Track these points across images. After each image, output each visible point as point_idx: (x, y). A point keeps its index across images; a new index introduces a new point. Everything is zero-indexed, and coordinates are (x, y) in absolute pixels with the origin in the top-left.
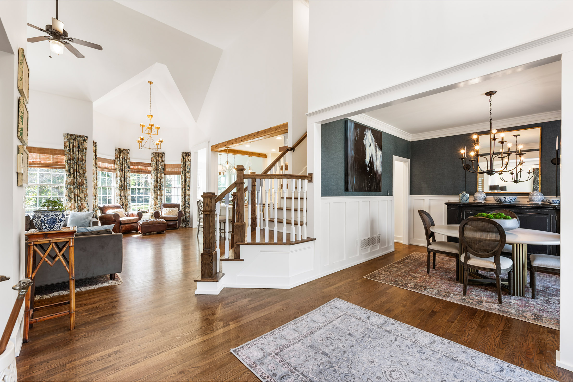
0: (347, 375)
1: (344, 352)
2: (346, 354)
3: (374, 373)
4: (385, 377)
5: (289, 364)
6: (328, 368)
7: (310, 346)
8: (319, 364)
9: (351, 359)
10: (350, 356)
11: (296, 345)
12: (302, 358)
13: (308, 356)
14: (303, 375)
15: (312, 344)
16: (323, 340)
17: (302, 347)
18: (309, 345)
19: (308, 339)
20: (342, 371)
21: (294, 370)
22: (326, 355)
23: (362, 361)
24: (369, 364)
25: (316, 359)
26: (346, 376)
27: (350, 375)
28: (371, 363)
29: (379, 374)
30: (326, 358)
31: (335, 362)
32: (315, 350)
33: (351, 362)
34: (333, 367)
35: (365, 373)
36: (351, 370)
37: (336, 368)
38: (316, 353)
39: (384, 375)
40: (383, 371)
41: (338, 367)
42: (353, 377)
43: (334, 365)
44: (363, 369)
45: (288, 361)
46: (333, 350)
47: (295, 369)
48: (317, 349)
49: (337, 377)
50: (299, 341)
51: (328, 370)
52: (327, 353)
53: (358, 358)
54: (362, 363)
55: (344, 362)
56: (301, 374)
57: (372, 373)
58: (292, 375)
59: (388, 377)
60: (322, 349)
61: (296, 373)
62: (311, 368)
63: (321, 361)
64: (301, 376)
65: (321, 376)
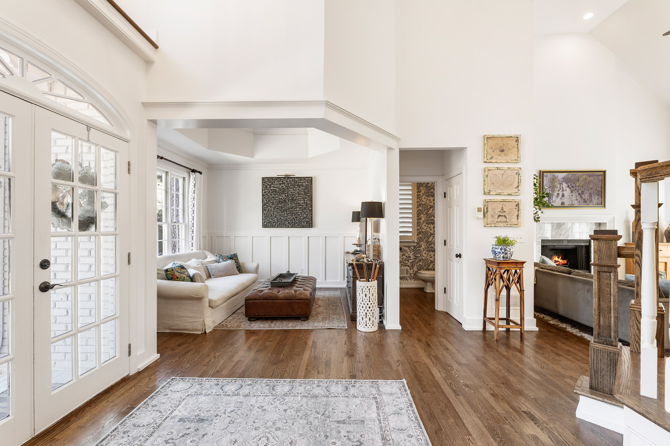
0: (306, 416)
1: (326, 437)
2: (324, 435)
3: (284, 431)
4: (272, 433)
5: (356, 397)
6: (325, 411)
7: (363, 422)
8: (335, 411)
9: (314, 432)
10: (317, 436)
11: (376, 415)
12: (354, 407)
13: (352, 411)
14: (337, 396)
15: (365, 425)
16: (361, 436)
17: (367, 416)
18: (366, 423)
19: (375, 428)
20: (313, 416)
21: (346, 395)
22: (339, 422)
23: (302, 437)
24: (293, 438)
25: (343, 412)
26: (306, 414)
27: (304, 417)
28: (292, 441)
29: (279, 433)
30: (336, 419)
31: (326, 420)
32: (354, 420)
33: (311, 429)
34: (322, 415)
35: (293, 426)
36: (305, 422)
37: (319, 416)
38: (349, 417)
39: (274, 435)
40: (276, 438)
41: (318, 417)
42: (299, 416)
43: (323, 417)
44: (296, 428)
45: (360, 399)
46: (340, 432)
47: (347, 397)
48: (355, 423)
49: (312, 409)
50: (379, 420)
51: (324, 410)
52: (341, 425)
53: (309, 438)
54: (301, 435)
55: (317, 425)
56: (339, 396)
57: (286, 430)
58: (344, 392)
59: (269, 435)
60: (349, 425)
61: (342, 395)
62: (338, 404)
63: (336, 413)
64: (337, 395)
65: (324, 403)
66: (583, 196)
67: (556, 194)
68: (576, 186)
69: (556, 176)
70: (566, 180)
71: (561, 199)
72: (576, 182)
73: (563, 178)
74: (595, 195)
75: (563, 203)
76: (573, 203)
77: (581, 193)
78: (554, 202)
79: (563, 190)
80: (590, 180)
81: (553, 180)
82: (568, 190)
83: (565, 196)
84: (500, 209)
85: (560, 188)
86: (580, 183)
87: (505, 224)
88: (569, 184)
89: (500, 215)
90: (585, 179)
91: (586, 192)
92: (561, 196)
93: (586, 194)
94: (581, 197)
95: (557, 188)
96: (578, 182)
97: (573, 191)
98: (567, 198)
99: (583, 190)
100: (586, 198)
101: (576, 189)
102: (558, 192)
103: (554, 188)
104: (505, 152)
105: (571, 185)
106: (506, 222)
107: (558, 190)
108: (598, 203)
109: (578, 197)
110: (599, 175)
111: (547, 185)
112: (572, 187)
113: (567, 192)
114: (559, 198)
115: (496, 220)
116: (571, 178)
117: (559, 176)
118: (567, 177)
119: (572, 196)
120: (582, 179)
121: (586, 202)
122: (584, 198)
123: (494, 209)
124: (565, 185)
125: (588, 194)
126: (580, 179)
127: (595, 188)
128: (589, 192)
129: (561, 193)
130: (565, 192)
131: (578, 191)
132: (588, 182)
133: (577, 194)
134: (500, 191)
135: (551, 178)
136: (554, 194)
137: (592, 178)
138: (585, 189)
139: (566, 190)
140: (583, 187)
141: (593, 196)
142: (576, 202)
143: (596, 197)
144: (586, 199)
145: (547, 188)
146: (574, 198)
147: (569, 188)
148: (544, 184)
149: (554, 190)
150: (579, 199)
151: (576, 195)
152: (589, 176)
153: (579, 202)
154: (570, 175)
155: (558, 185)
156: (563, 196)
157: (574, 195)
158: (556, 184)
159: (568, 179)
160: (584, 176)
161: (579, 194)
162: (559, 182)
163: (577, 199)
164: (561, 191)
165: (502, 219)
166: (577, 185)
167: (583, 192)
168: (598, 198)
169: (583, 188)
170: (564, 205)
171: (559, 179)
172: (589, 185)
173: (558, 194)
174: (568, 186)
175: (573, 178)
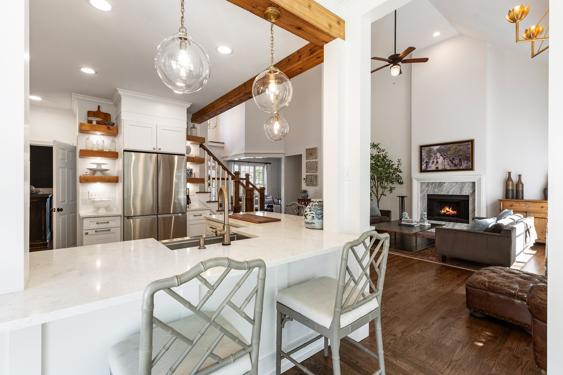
66: (454, 162)
67: (431, 161)
68: (447, 155)
69: (432, 148)
70: (439, 151)
71: (435, 165)
72: (448, 152)
73: (437, 149)
74: (464, 160)
75: (437, 168)
76: (445, 167)
77: (452, 159)
78: (430, 167)
79: (437, 158)
80: (460, 149)
81: (430, 152)
82: (442, 158)
83: (439, 162)
84: (310, 179)
85: (434, 157)
86: (451, 152)
87: (311, 185)
88: (442, 153)
89: (310, 181)
90: (456, 149)
91: (456, 158)
92: (435, 162)
93: (456, 160)
94: (452, 162)
95: (433, 157)
96: (449, 152)
97: (445, 159)
98: (440, 164)
99: (454, 157)
100: (456, 162)
101: (447, 157)
102: (433, 160)
103: (430, 157)
104: (312, 155)
105: (444, 154)
106: (312, 184)
107: (433, 158)
108: (467, 166)
109: (450, 163)
110: (468, 144)
111: (425, 156)
112: (444, 155)
113: (441, 160)
114: (434, 164)
115: (309, 183)
116: (443, 149)
117: (434, 148)
118: (440, 148)
119: (444, 162)
120: (452, 149)
121: (457, 166)
122: (455, 163)
123: (309, 179)
124: (438, 155)
125: (458, 160)
126: (451, 149)
127: (465, 155)
128: (459, 158)
129: (435, 161)
130: (438, 160)
131: (449, 158)
132: (458, 151)
133: (449, 160)
134: (311, 171)
135: (428, 150)
136: (430, 161)
137: (461, 147)
138: (455, 156)
139: (439, 158)
140: (453, 154)
141: (463, 161)
142: (448, 166)
143: (466, 162)
144: (456, 164)
145: (425, 157)
146: (447, 164)
147: (442, 157)
148: (423, 155)
149: (430, 159)
150: (450, 164)
151: (447, 161)
152: (459, 146)
153: (450, 166)
154: (443, 147)
155: (433, 155)
156: (437, 162)
157: (446, 162)
158: (431, 154)
159: (441, 149)
160: (455, 147)
161: (450, 160)
162: (434, 153)
163: (448, 165)
164: (435, 159)
165: (311, 183)
166: (449, 153)
167: (453, 159)
168: (467, 163)
169: (454, 156)
170: (438, 169)
171: (434, 150)
172: (459, 152)
173: (433, 162)
174: (441, 155)
175: (445, 148)
